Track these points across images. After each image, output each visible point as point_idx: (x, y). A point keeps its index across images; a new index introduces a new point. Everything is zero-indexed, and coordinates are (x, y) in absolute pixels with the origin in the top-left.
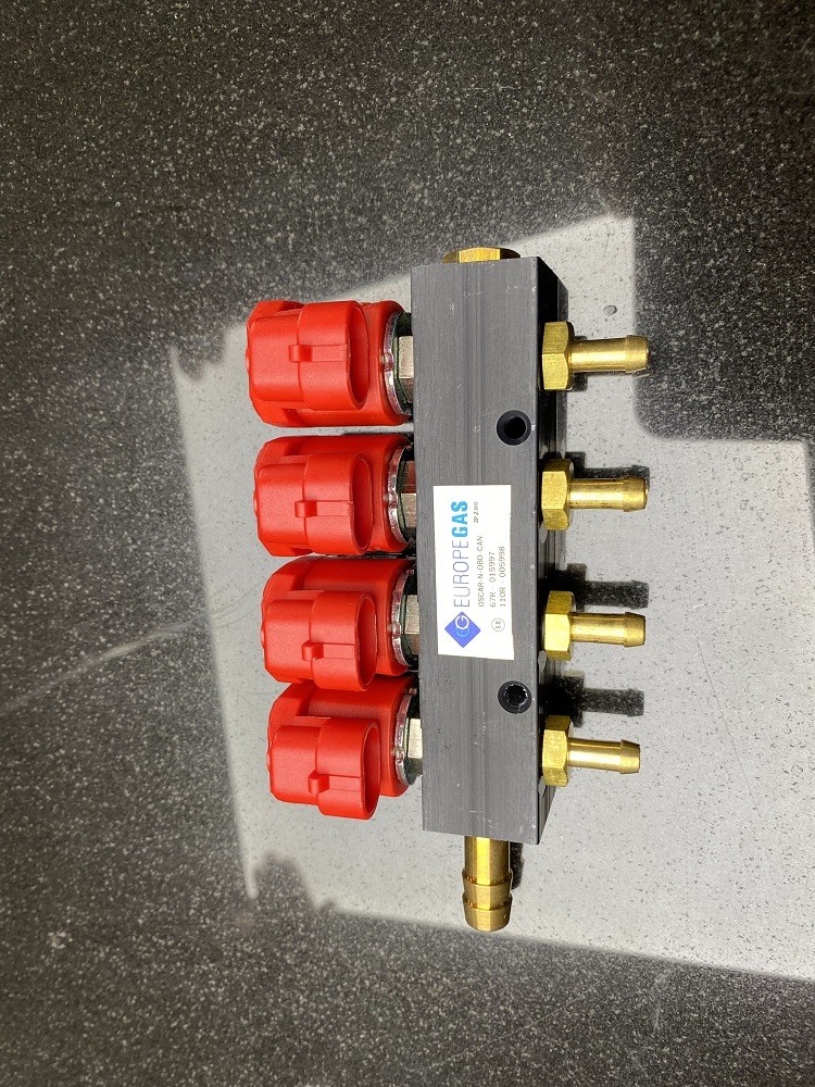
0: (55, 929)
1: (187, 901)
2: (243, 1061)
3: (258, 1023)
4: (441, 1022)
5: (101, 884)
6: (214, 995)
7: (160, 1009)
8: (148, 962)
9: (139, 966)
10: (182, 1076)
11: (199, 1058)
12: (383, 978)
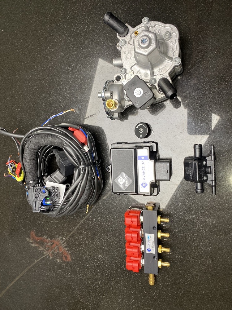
0: (64, 236)
1: (83, 230)
2: (90, 253)
3: (93, 247)
4: (117, 244)
5: (71, 229)
6: (86, 243)
7: (79, 246)
8: (77, 239)
9: (76, 240)
10: (82, 256)
11: (84, 253)
12: (109, 239)
